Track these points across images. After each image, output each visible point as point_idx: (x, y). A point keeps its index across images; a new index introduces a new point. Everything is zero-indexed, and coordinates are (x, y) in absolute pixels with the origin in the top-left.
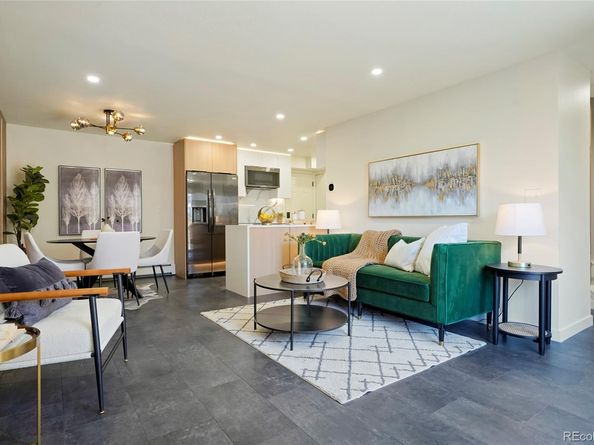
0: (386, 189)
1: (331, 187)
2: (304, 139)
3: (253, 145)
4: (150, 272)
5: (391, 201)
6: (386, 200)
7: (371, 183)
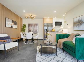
0: (77, 24)
1: (67, 24)
2: (64, 15)
3: (56, 18)
4: (37, 39)
5: (78, 27)
6: (77, 26)
7: (74, 23)
